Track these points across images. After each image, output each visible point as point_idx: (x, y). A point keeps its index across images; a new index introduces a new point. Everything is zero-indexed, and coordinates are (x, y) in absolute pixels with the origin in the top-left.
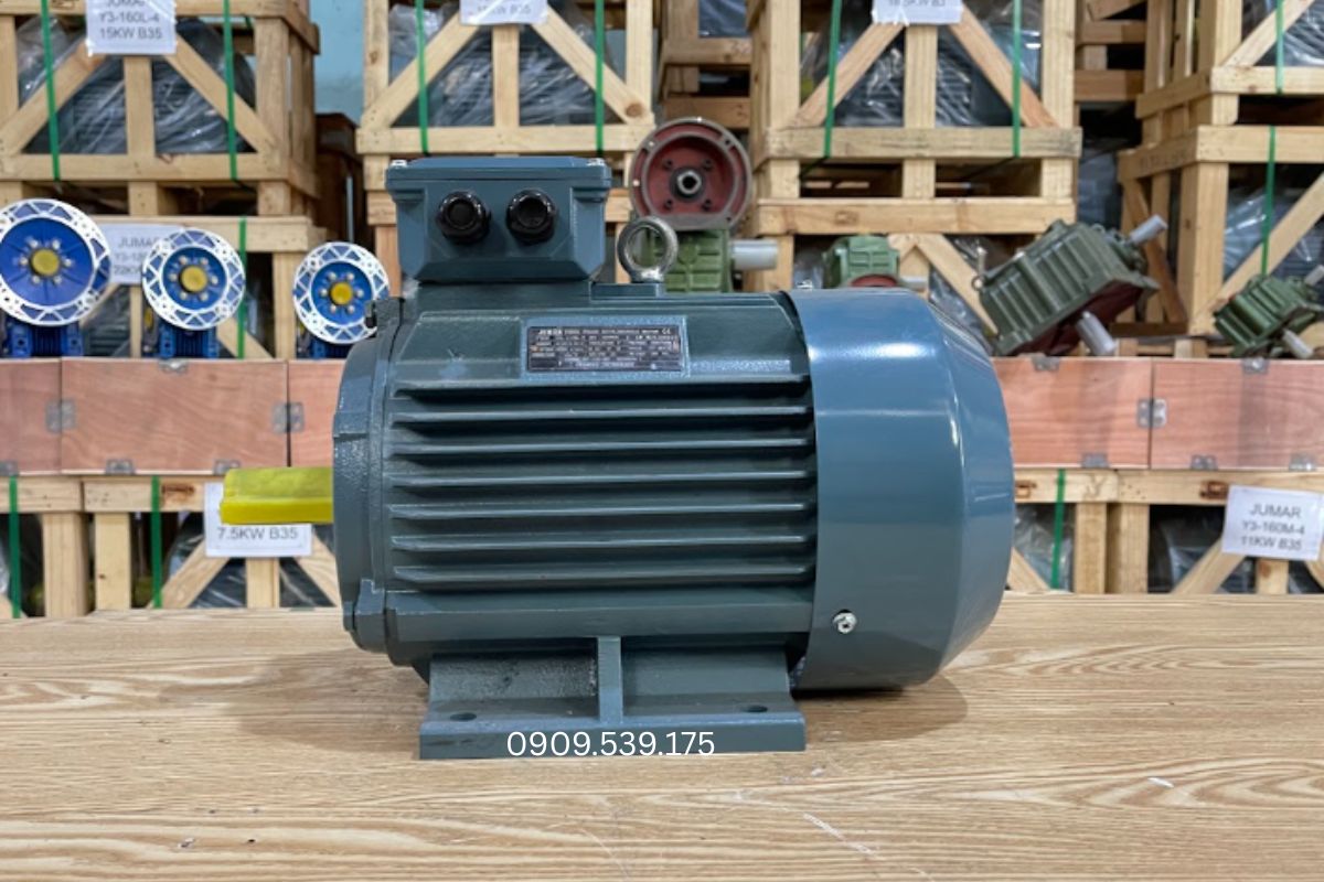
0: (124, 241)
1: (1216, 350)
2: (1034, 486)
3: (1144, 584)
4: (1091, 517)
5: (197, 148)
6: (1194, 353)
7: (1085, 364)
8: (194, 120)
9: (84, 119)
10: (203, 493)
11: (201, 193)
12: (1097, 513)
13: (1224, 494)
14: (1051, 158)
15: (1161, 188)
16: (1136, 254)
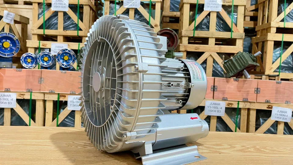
0: (56, 46)
1: (271, 78)
2: (233, 104)
3: (255, 125)
4: (244, 111)
5: (71, 29)
6: (266, 79)
7: (244, 80)
8: (71, 24)
9: (50, 23)
10: (68, 97)
11: (71, 38)
12: (246, 110)
13: (272, 108)
14: (238, 38)
15: (260, 45)
16: (255, 59)
